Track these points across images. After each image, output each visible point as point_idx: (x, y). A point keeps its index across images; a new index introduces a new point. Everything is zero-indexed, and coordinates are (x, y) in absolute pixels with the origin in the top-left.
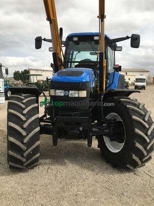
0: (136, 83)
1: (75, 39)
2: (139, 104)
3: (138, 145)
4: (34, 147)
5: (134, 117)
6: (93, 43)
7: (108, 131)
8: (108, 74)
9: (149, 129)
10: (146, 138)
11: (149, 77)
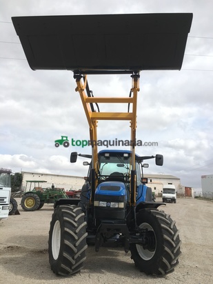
0: (164, 195)
1: (107, 155)
2: (166, 215)
3: (166, 249)
4: (83, 250)
5: (162, 225)
6: (123, 158)
7: (141, 239)
8: (137, 187)
9: (174, 235)
10: (173, 243)
11: (179, 186)
